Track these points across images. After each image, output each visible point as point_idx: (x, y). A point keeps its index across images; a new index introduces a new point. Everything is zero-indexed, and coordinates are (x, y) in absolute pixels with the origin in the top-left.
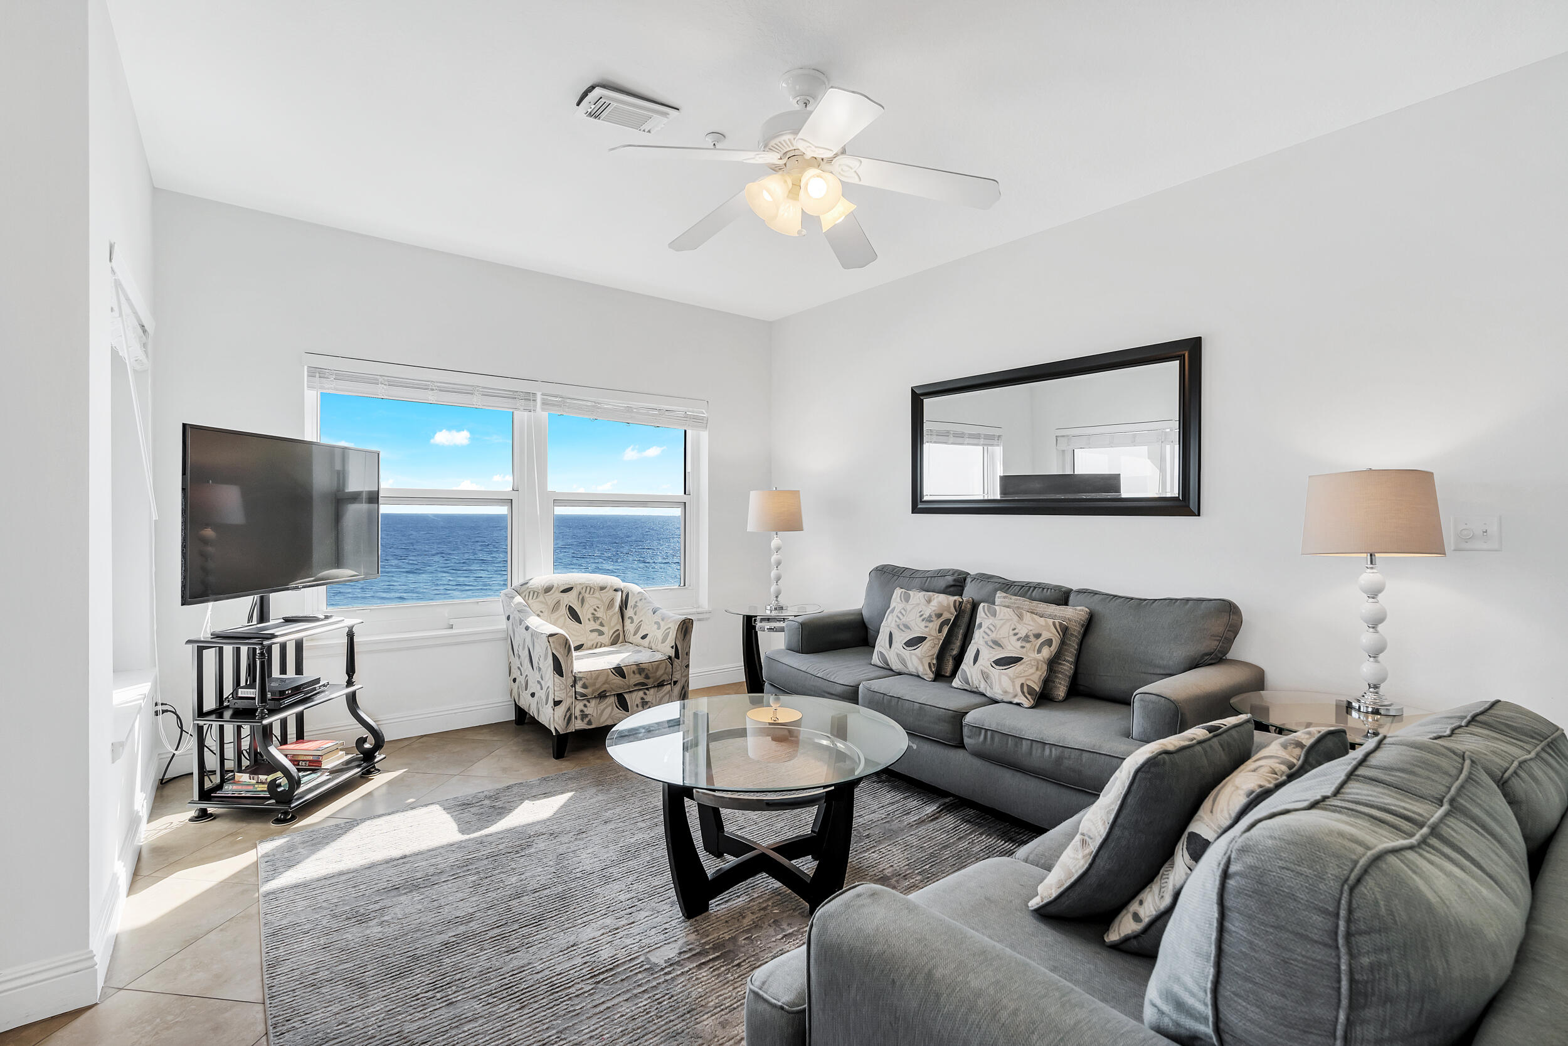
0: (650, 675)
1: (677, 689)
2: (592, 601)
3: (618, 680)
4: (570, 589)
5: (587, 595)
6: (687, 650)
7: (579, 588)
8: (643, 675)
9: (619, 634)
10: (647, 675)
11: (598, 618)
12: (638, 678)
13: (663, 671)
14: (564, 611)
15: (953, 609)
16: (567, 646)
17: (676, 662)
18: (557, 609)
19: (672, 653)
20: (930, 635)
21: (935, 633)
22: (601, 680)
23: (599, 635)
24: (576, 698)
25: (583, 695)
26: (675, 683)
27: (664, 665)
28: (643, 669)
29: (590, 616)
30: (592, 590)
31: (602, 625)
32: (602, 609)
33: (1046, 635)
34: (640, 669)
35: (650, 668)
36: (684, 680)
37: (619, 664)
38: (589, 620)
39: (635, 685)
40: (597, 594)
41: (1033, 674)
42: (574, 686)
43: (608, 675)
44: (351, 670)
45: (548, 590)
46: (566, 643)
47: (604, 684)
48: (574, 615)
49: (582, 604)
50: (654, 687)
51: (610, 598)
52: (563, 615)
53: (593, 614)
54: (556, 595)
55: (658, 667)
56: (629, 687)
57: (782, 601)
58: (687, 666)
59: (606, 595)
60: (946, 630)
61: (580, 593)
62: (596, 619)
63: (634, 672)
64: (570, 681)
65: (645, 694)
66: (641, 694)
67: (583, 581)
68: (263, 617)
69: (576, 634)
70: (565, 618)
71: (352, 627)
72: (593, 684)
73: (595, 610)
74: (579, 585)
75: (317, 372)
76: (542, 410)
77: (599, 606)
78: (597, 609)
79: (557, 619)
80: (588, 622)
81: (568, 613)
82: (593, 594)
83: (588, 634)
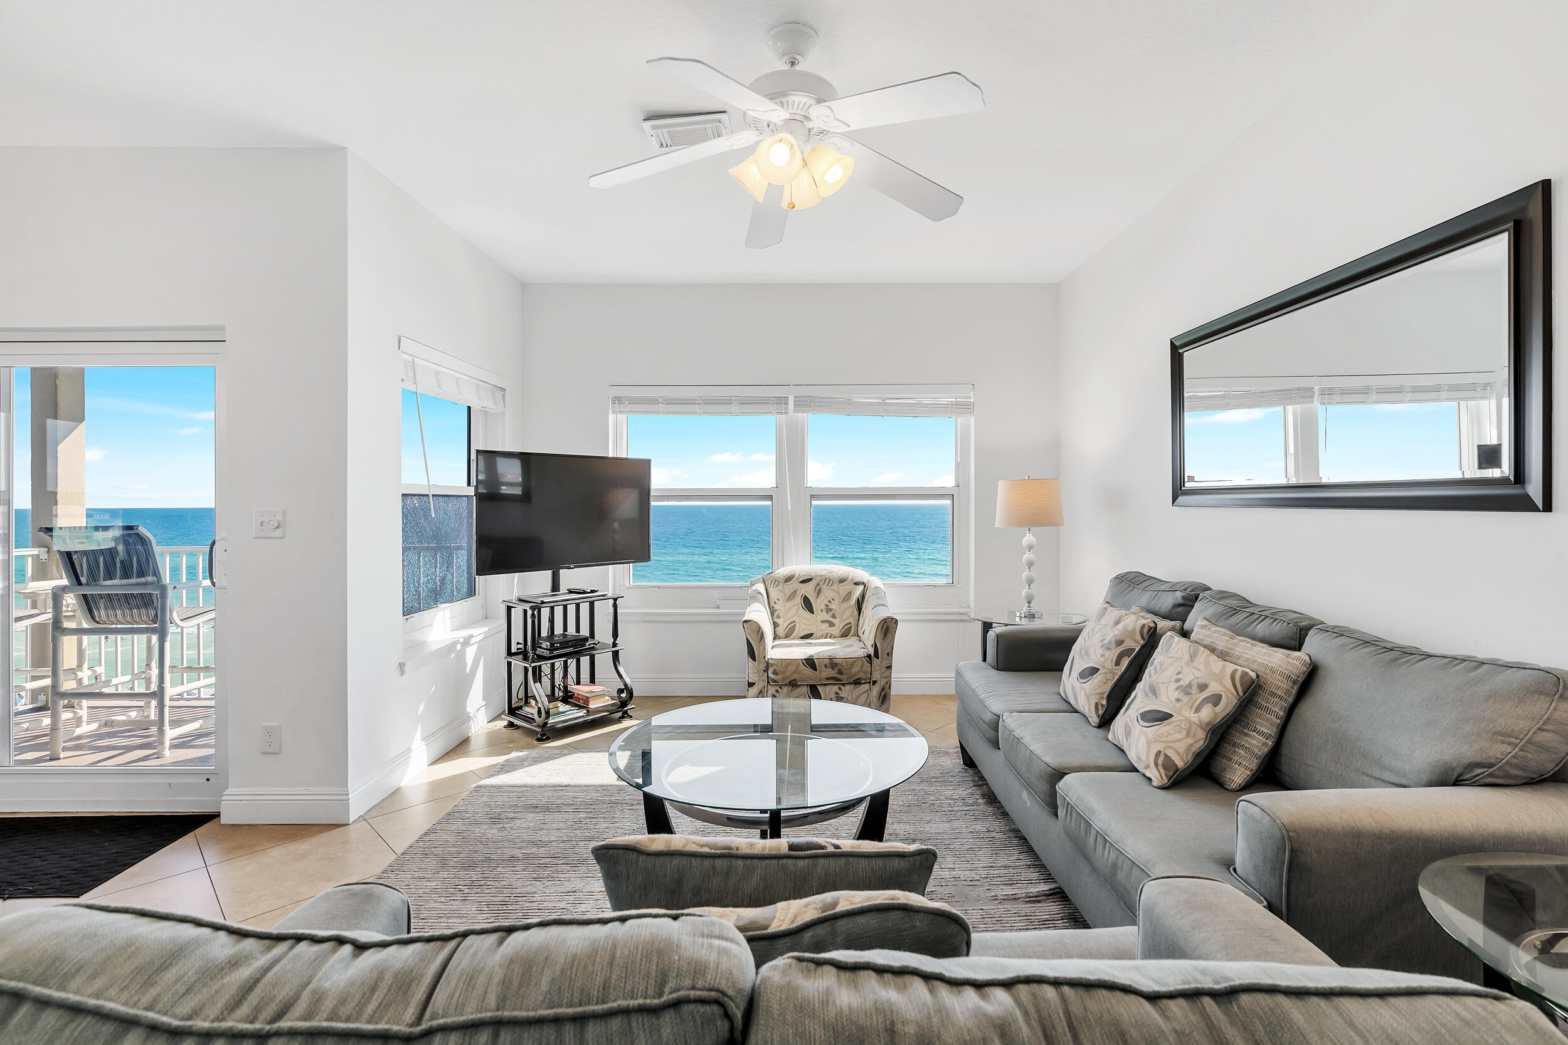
0: (844, 671)
1: (876, 690)
2: (828, 593)
3: (808, 671)
4: (810, 580)
5: (825, 587)
6: (888, 650)
7: (818, 579)
8: (836, 670)
9: (850, 627)
10: (840, 670)
11: (831, 610)
12: (831, 673)
13: (859, 669)
14: (798, 600)
15: (1138, 637)
16: (759, 633)
17: (875, 661)
18: (793, 598)
19: (871, 651)
20: (1104, 667)
21: (1110, 665)
22: (792, 668)
23: (830, 627)
24: (768, 682)
25: (774, 681)
26: (875, 682)
27: (859, 664)
28: (836, 664)
29: (823, 607)
30: (831, 582)
31: (834, 616)
32: (836, 602)
33: (1214, 688)
34: (832, 663)
35: (844, 664)
36: (884, 681)
37: (812, 656)
38: (822, 610)
39: (828, 679)
40: (835, 587)
41: (1179, 740)
42: (766, 670)
43: (798, 665)
44: (615, 634)
45: (788, 579)
46: (756, 630)
47: (794, 673)
48: (808, 605)
49: (818, 595)
50: (850, 683)
51: (849, 590)
52: (797, 604)
53: (827, 605)
54: (794, 585)
55: (852, 665)
56: (820, 680)
57: (1035, 607)
58: (889, 667)
59: (843, 589)
60: (1126, 662)
61: (818, 584)
62: (828, 610)
63: (826, 666)
64: (763, 666)
65: (840, 689)
66: (836, 688)
67: (824, 573)
68: (555, 587)
69: (806, 622)
70: (799, 608)
71: (615, 600)
72: (784, 672)
73: (830, 602)
74: (820, 576)
75: (617, 400)
76: (795, 411)
77: (835, 598)
78: (832, 601)
79: (790, 608)
80: (820, 612)
81: (802, 603)
82: (831, 586)
83: (818, 624)
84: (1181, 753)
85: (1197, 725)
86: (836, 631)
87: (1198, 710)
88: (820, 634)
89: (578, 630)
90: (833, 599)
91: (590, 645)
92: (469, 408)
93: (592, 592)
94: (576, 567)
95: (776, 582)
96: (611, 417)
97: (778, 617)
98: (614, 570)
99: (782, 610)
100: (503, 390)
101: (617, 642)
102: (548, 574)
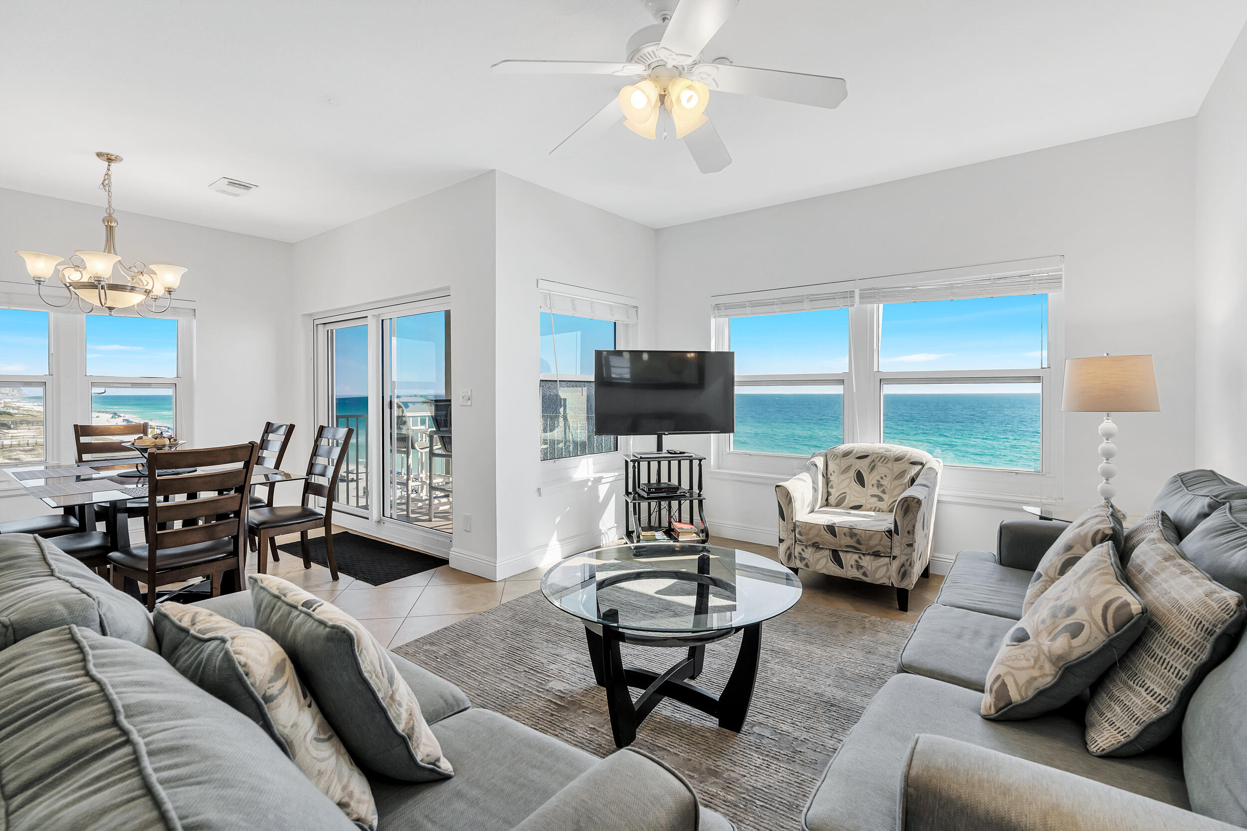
0: (862, 542)
1: (896, 565)
2: (881, 469)
3: (829, 537)
4: (866, 456)
5: (879, 464)
6: (910, 528)
7: (875, 456)
8: (855, 539)
10: (858, 540)
11: (882, 485)
12: (849, 541)
13: (877, 542)
14: (852, 474)
16: (788, 497)
17: (895, 536)
18: (847, 472)
19: (892, 527)
22: (814, 532)
23: (878, 501)
24: (796, 541)
25: (800, 541)
26: (894, 558)
27: (878, 537)
28: (855, 535)
29: (874, 482)
30: (887, 459)
31: (884, 492)
32: (888, 479)
33: (1081, 615)
34: (852, 532)
35: (863, 535)
36: (903, 559)
37: (835, 524)
38: (873, 485)
39: (847, 546)
40: (889, 465)
41: (1023, 669)
42: (794, 530)
43: (820, 530)
44: (700, 486)
45: (846, 454)
46: (788, 495)
47: (816, 536)
48: (860, 479)
49: (872, 471)
50: (869, 554)
51: (904, 469)
52: (850, 477)
53: (878, 481)
54: (851, 460)
55: (871, 537)
56: (840, 546)
58: (910, 545)
59: (898, 467)
61: (873, 461)
62: (879, 485)
63: (845, 534)
64: (791, 527)
65: (860, 558)
66: (856, 556)
67: (882, 451)
68: (660, 448)
69: (857, 495)
70: (851, 481)
71: (700, 460)
72: (807, 534)
73: (882, 478)
74: (877, 453)
75: (717, 307)
76: (861, 303)
77: (887, 475)
78: (884, 478)
79: (843, 480)
80: (871, 487)
81: (855, 477)
82: (886, 463)
83: (868, 498)
84: (1020, 685)
85: (1045, 655)
86: (884, 505)
87: (1054, 639)
88: (868, 506)
89: (669, 480)
90: (885, 476)
91: (680, 493)
92: (615, 323)
93: (681, 453)
94: (669, 434)
95: (836, 456)
96: (713, 321)
97: (832, 487)
99: (836, 481)
100: (637, 307)
101: (701, 493)
102: (653, 438)
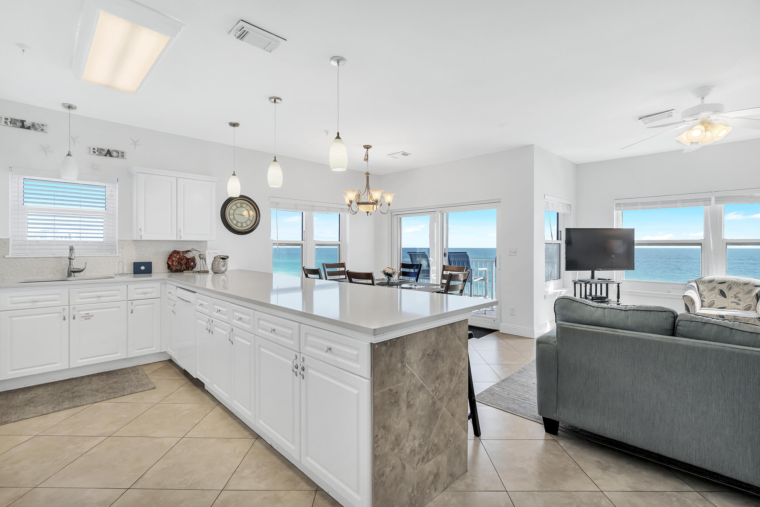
2: (736, 289)
3: (720, 319)
4: (725, 282)
5: (734, 286)
7: (731, 282)
9: (751, 306)
11: (738, 297)
14: (717, 291)
16: (692, 301)
18: (713, 290)
23: (737, 305)
27: (753, 321)
28: (738, 318)
29: (732, 295)
30: (739, 284)
31: (740, 300)
32: (742, 294)
37: (723, 315)
38: (732, 297)
40: (741, 287)
43: (714, 317)
44: (618, 297)
45: (711, 281)
48: (722, 293)
49: (730, 290)
51: (751, 289)
52: (716, 293)
53: (735, 295)
54: (714, 284)
59: (746, 288)
61: (730, 285)
67: (734, 280)
68: (593, 277)
69: (722, 302)
70: (717, 295)
71: (618, 284)
73: (737, 293)
74: (731, 281)
75: (618, 205)
76: (715, 204)
77: (741, 292)
79: (711, 295)
80: (730, 297)
81: (719, 293)
82: (738, 286)
83: (729, 303)
86: (741, 307)
88: (731, 307)
89: (601, 294)
90: (739, 292)
91: (607, 300)
92: (558, 213)
93: (608, 280)
94: (602, 270)
95: (704, 282)
96: (615, 212)
97: (704, 298)
98: (616, 273)
99: (707, 295)
100: (571, 205)
101: (619, 300)
102: (590, 272)
